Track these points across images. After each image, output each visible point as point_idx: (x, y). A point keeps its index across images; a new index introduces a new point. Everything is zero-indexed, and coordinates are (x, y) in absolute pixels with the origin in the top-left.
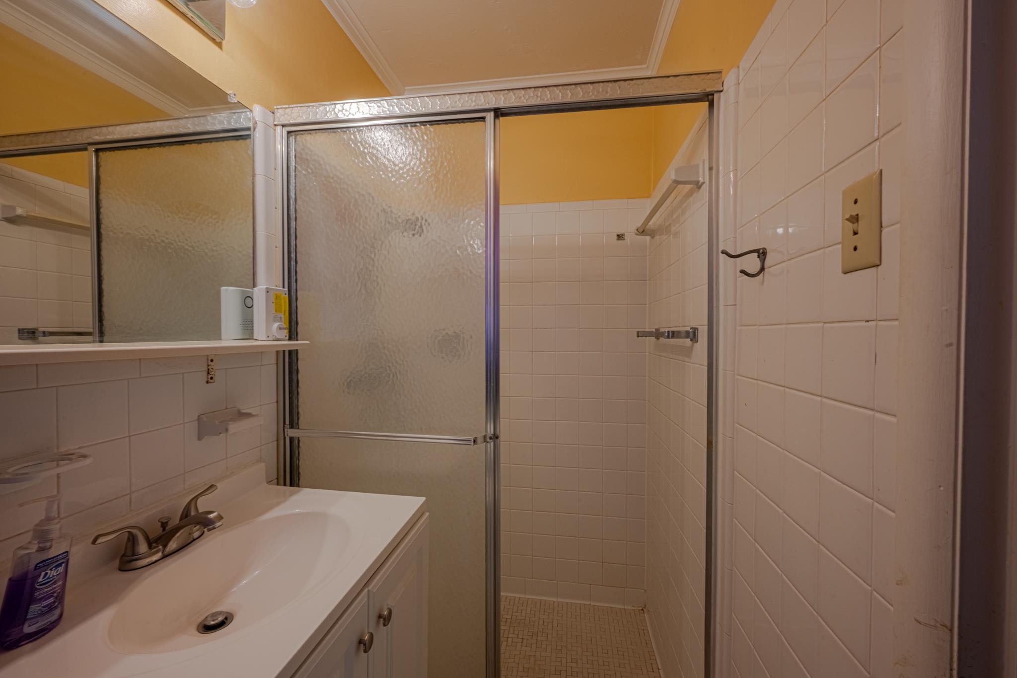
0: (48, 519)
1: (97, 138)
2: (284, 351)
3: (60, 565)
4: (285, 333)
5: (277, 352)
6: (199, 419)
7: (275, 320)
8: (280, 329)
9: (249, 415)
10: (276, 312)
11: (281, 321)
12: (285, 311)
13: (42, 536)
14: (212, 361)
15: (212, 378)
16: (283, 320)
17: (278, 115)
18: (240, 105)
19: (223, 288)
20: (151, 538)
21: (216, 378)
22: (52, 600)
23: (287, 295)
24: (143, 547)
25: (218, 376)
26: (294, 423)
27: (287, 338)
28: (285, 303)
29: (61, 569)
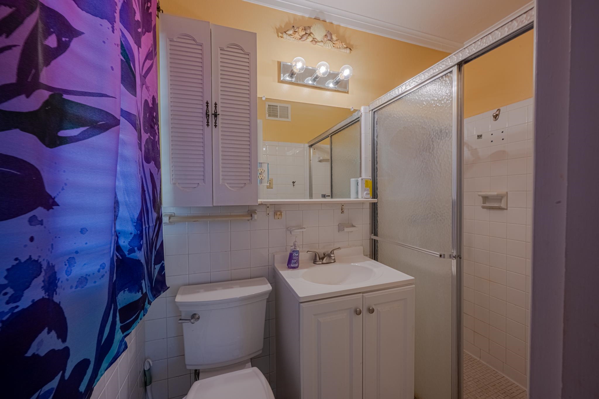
0: (296, 241)
1: (331, 132)
2: (372, 203)
3: (297, 253)
4: (370, 196)
5: (370, 203)
6: (338, 225)
7: (365, 190)
8: (367, 194)
9: (355, 226)
10: (366, 187)
11: (368, 191)
12: (370, 187)
13: (295, 245)
14: (343, 206)
15: (343, 212)
16: (369, 190)
17: (370, 106)
18: (355, 111)
19: (351, 179)
20: (320, 257)
21: (344, 212)
22: (296, 261)
23: (371, 180)
24: (318, 259)
25: (345, 211)
26: (376, 234)
27: (371, 197)
28: (370, 183)
29: (297, 254)
